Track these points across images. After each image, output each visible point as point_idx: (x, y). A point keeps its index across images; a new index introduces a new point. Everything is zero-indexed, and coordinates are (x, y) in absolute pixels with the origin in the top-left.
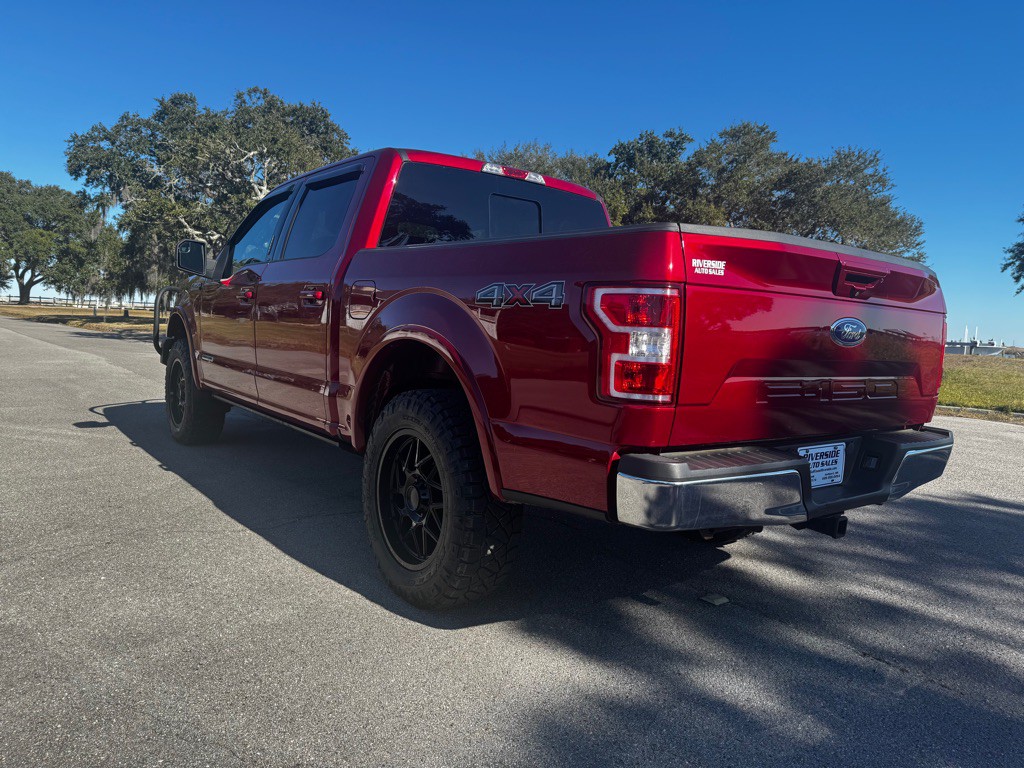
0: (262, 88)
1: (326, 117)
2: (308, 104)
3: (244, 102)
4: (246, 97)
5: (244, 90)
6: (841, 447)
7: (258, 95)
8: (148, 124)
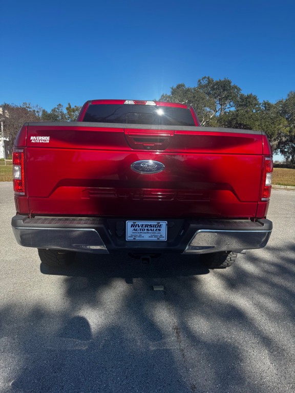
0: (207, 76)
1: (230, 83)
2: (222, 79)
3: (201, 83)
4: (202, 81)
5: (201, 78)
6: (164, 224)
7: (206, 79)
8: (169, 97)
